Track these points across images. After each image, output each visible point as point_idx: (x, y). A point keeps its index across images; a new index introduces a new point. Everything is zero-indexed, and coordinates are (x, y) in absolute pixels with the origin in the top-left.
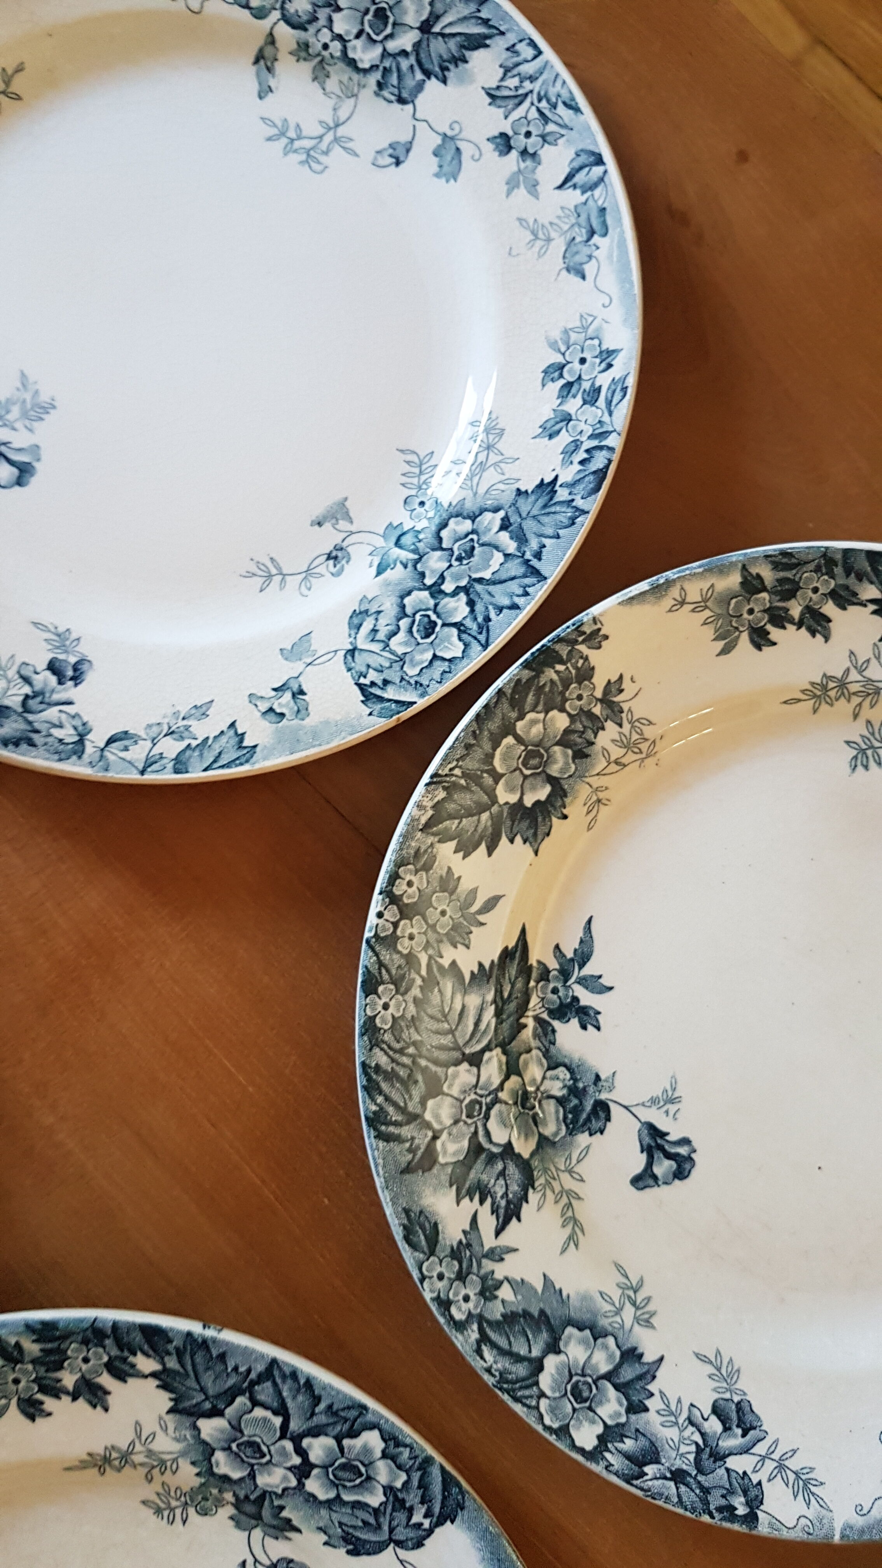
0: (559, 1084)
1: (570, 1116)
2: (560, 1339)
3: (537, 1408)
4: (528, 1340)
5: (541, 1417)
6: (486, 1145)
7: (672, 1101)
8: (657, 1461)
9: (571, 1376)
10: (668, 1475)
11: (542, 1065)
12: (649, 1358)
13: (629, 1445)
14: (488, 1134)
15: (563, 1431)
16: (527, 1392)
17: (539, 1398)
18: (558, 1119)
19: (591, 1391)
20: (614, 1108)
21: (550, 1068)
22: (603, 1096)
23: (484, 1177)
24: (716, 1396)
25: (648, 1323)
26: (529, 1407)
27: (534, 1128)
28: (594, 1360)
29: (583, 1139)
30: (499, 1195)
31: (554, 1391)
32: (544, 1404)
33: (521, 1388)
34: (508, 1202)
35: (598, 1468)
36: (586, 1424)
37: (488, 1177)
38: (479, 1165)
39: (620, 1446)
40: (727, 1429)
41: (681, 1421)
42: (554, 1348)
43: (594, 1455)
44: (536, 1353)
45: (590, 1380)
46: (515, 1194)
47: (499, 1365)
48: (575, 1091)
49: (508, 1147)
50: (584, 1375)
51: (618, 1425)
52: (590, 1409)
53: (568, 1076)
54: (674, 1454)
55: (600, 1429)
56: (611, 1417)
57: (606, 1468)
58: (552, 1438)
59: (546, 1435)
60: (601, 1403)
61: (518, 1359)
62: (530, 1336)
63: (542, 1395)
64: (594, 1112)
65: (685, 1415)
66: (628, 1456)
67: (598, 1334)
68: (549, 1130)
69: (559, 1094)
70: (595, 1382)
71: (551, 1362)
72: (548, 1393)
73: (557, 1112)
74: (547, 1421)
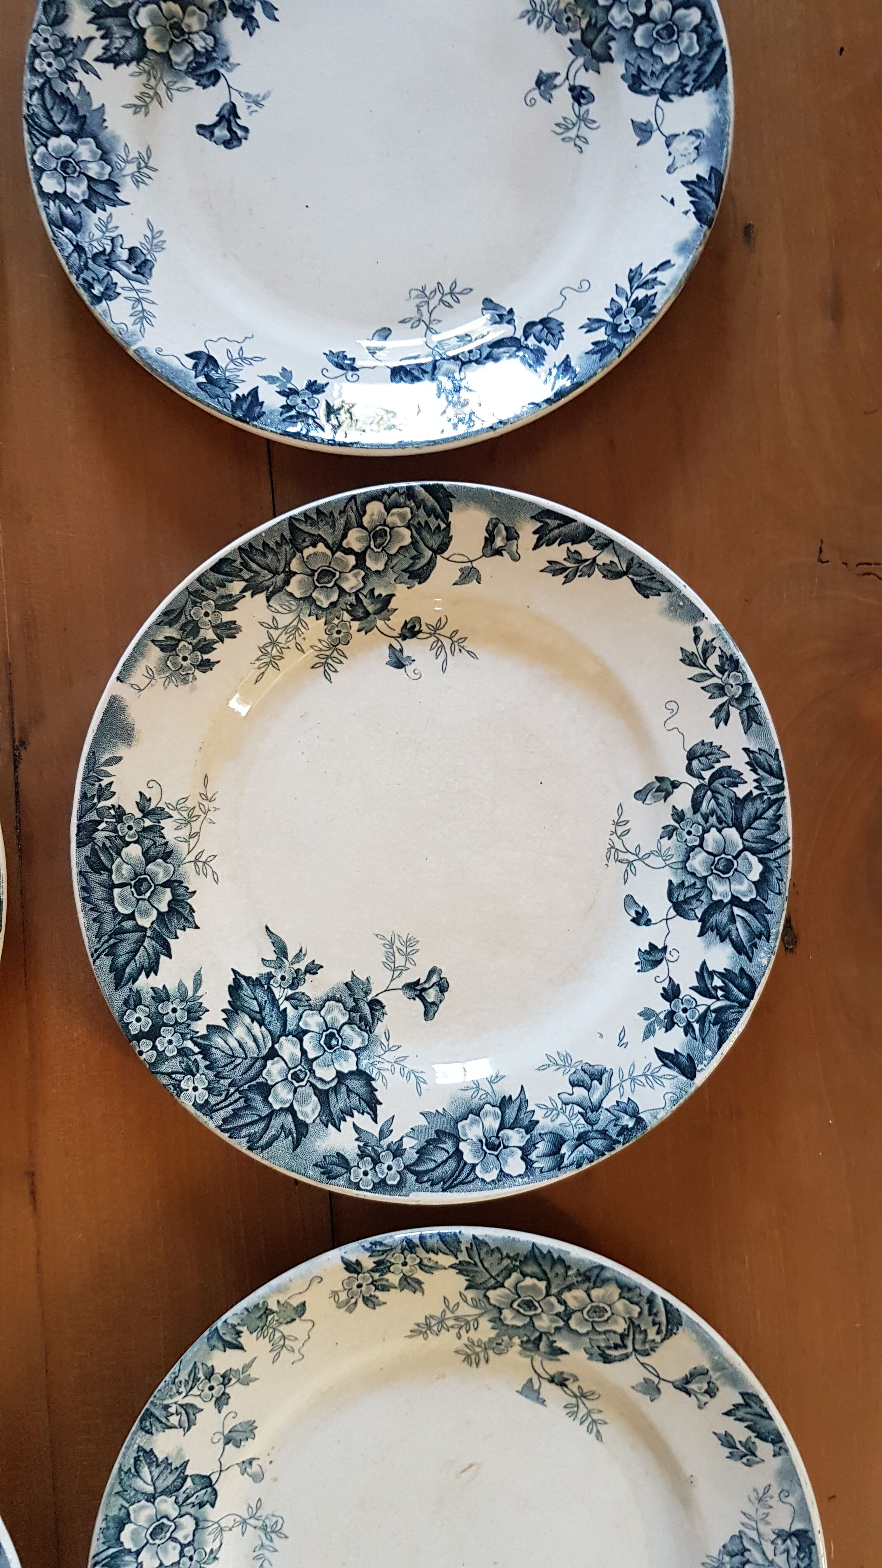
0: (203, 44)
1: (194, 65)
2: (81, 138)
3: (37, 147)
4: (63, 118)
5: (34, 153)
6: (131, 17)
7: (257, 103)
8: (75, 233)
9: (70, 156)
10: (74, 243)
11: (202, 24)
12: (121, 196)
13: (68, 211)
14: (137, 13)
15: (40, 171)
16: (38, 135)
17: (42, 144)
18: (186, 59)
19: (74, 173)
20: (222, 81)
21: (205, 31)
22: (222, 71)
23: (115, 28)
24: (140, 247)
25: (137, 183)
26: (33, 142)
27: (167, 46)
28: (90, 165)
29: (191, 82)
30: (115, 45)
31: (54, 151)
32: (42, 149)
33: (37, 130)
34: (117, 54)
35: (40, 203)
36: (55, 181)
37: (118, 32)
38: (118, 21)
39: (63, 207)
40: (129, 261)
41: (107, 234)
42: (74, 137)
43: (44, 195)
44: (62, 127)
45: (78, 168)
46: (125, 54)
47: (36, 110)
48: (209, 55)
49: (141, 32)
50: (77, 163)
51: (71, 199)
52: (65, 178)
53: (212, 44)
54: (88, 240)
55: (60, 190)
56: (72, 193)
57: (45, 207)
58: (31, 167)
59: (29, 163)
60: (73, 182)
61: (50, 118)
62: (66, 119)
63: (46, 146)
64: (209, 75)
65: (113, 235)
66: (62, 214)
67: (105, 157)
68: (175, 58)
69: (198, 48)
70: (80, 173)
71: (65, 140)
72: (50, 149)
73: (188, 56)
74: (36, 157)
